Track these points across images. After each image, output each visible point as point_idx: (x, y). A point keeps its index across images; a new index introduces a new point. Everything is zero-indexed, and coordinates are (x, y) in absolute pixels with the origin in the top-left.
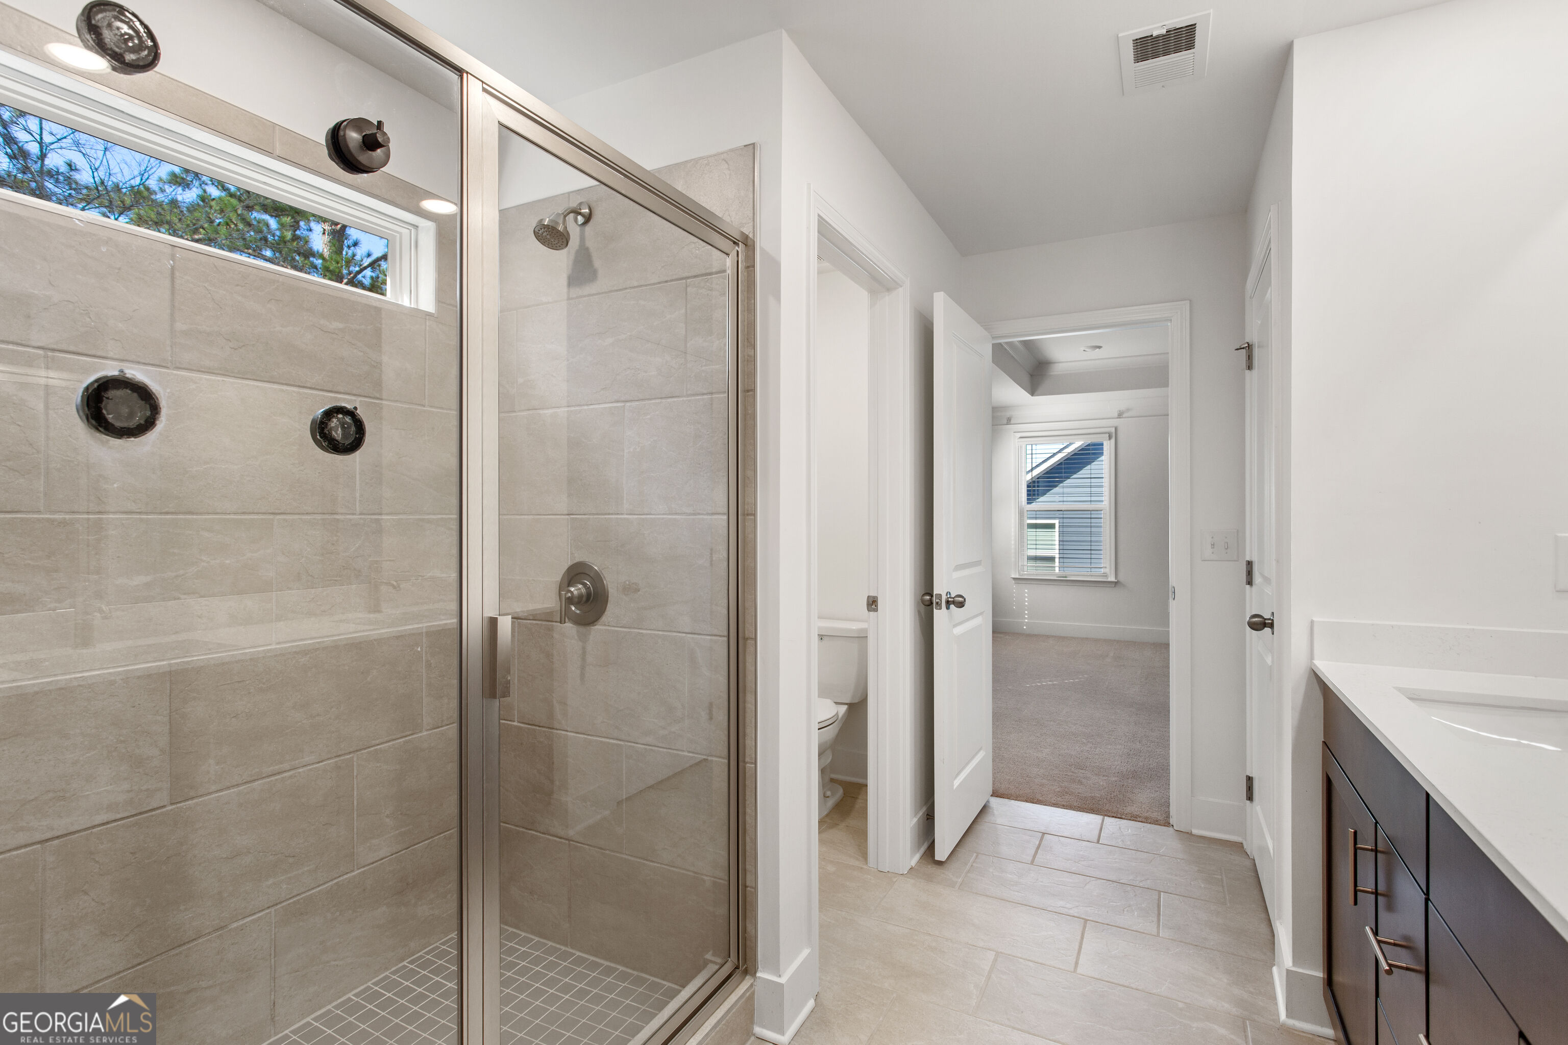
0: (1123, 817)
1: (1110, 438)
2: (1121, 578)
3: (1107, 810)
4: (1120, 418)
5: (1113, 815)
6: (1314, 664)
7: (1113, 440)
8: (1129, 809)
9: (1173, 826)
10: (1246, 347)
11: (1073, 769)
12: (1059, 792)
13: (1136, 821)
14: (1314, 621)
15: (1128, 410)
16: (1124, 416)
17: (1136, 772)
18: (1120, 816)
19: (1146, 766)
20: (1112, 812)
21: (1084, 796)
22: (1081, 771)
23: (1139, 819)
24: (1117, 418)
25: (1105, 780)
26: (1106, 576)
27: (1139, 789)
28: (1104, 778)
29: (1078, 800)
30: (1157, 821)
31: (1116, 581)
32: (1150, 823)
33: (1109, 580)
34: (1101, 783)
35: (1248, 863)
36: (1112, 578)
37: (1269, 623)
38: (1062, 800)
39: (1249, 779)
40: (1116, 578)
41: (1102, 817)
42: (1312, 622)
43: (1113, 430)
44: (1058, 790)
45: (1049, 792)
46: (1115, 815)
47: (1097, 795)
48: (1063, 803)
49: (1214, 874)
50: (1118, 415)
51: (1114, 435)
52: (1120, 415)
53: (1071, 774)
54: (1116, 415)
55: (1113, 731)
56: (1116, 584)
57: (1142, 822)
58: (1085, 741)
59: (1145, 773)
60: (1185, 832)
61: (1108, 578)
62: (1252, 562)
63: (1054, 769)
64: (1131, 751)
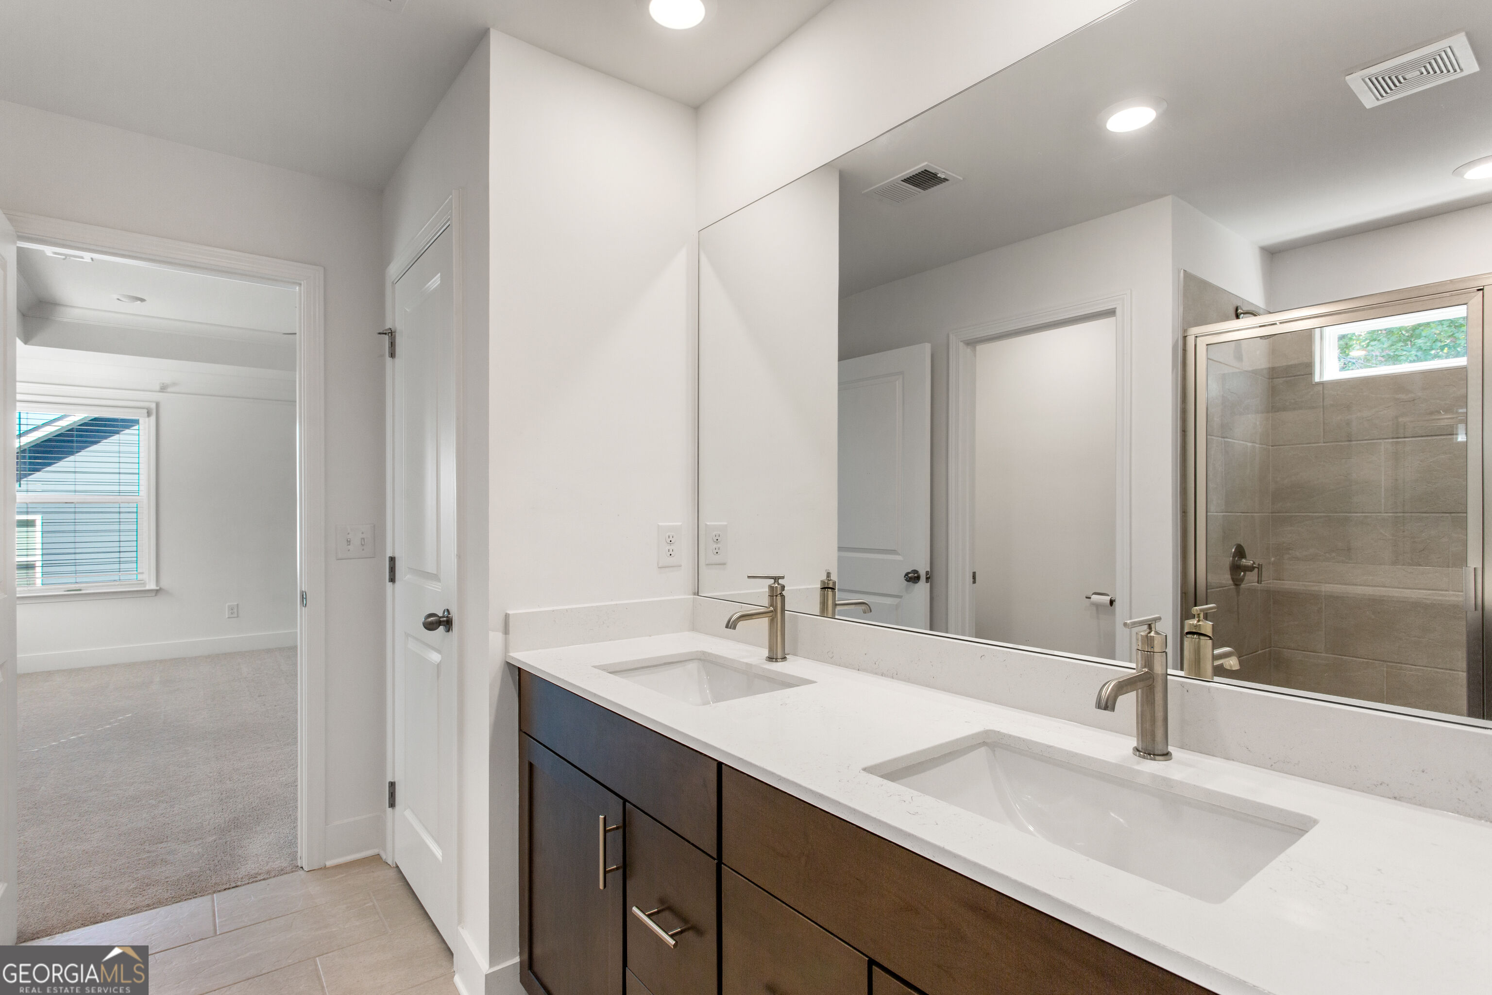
0: (239, 883)
1: (149, 414)
2: (165, 583)
3: (215, 884)
4: (163, 392)
5: (225, 887)
6: (511, 656)
7: (153, 418)
8: (243, 871)
9: (302, 867)
10: (389, 333)
11: (147, 848)
12: (136, 888)
13: (256, 881)
14: (509, 614)
15: (174, 384)
16: (169, 390)
17: (238, 819)
18: (234, 885)
19: (246, 806)
20: (223, 884)
21: (175, 878)
22: (161, 845)
23: (259, 878)
24: (159, 392)
25: (199, 845)
26: (143, 584)
27: (248, 838)
28: (197, 842)
29: (169, 888)
30: (282, 870)
31: (158, 588)
32: (274, 877)
33: (147, 588)
34: (196, 851)
35: (392, 873)
36: (152, 586)
37: (444, 621)
38: (144, 898)
39: (392, 785)
40: (157, 585)
41: (209, 897)
42: (507, 617)
43: (153, 406)
44: (133, 886)
45: (119, 896)
46: (228, 886)
47: (195, 869)
48: (147, 902)
49: (365, 904)
50: (161, 389)
51: (155, 412)
52: (163, 389)
53: (148, 855)
54: (158, 388)
55: (190, 776)
56: (157, 592)
57: (264, 879)
58: (153, 802)
59: (250, 816)
60: (318, 869)
61: (145, 587)
62: (395, 558)
63: (117, 858)
64: (222, 794)
